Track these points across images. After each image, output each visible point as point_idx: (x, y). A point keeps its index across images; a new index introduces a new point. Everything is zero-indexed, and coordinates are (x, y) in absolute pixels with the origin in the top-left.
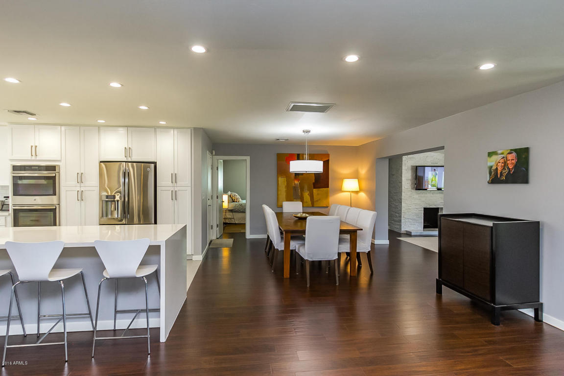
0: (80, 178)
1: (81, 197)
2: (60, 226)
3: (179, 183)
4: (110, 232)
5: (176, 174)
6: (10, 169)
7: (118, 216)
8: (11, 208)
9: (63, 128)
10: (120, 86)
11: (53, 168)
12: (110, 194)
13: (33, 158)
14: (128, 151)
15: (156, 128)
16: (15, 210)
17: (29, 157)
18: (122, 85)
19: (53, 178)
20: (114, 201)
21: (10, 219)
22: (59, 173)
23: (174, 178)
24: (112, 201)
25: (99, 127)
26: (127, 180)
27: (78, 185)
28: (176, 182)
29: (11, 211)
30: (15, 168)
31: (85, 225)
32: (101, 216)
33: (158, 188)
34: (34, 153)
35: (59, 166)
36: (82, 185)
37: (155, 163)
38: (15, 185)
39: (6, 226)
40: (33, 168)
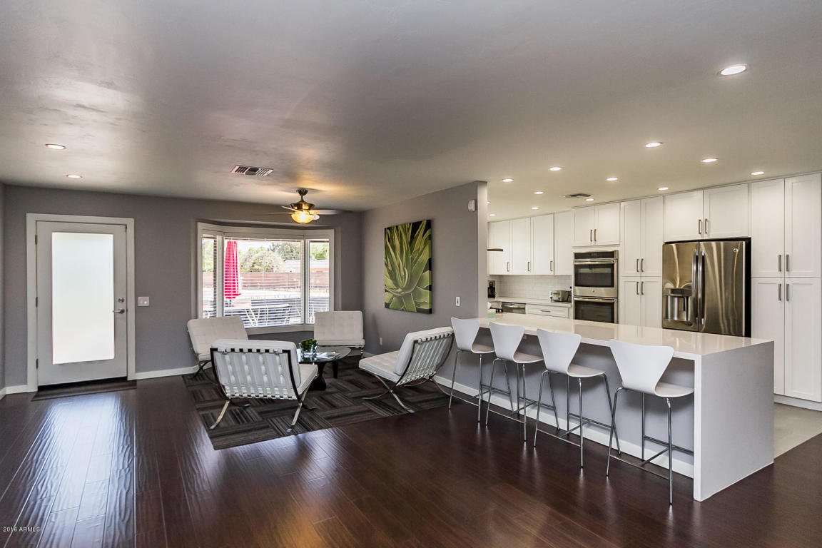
0: (641, 266)
1: (640, 288)
2: (618, 323)
3: (794, 271)
4: (677, 339)
5: (788, 256)
6: (573, 257)
7: (687, 319)
8: (573, 299)
9: (623, 204)
10: (659, 144)
11: (612, 254)
12: (677, 287)
13: (593, 244)
14: (704, 224)
15: (749, 183)
16: (576, 302)
17: (589, 243)
18: (661, 143)
19: (612, 266)
20: (682, 297)
21: (572, 311)
22: (618, 259)
23: (785, 263)
24: (680, 297)
25: (664, 196)
26: (700, 268)
27: (639, 274)
28: (788, 270)
29: (573, 303)
30: (577, 256)
31: (646, 326)
32: (664, 316)
33: (753, 280)
34: (593, 239)
35: (618, 251)
36: (643, 274)
37: (748, 241)
38: (577, 275)
39: (568, 318)
40: (592, 255)
